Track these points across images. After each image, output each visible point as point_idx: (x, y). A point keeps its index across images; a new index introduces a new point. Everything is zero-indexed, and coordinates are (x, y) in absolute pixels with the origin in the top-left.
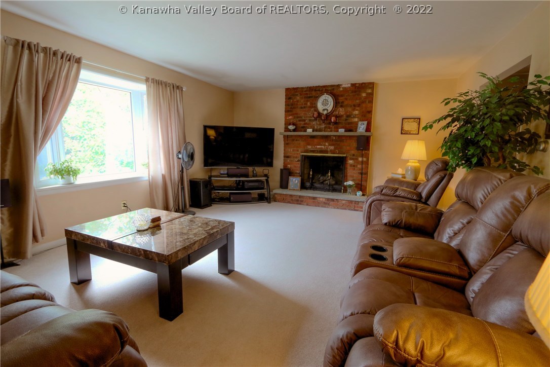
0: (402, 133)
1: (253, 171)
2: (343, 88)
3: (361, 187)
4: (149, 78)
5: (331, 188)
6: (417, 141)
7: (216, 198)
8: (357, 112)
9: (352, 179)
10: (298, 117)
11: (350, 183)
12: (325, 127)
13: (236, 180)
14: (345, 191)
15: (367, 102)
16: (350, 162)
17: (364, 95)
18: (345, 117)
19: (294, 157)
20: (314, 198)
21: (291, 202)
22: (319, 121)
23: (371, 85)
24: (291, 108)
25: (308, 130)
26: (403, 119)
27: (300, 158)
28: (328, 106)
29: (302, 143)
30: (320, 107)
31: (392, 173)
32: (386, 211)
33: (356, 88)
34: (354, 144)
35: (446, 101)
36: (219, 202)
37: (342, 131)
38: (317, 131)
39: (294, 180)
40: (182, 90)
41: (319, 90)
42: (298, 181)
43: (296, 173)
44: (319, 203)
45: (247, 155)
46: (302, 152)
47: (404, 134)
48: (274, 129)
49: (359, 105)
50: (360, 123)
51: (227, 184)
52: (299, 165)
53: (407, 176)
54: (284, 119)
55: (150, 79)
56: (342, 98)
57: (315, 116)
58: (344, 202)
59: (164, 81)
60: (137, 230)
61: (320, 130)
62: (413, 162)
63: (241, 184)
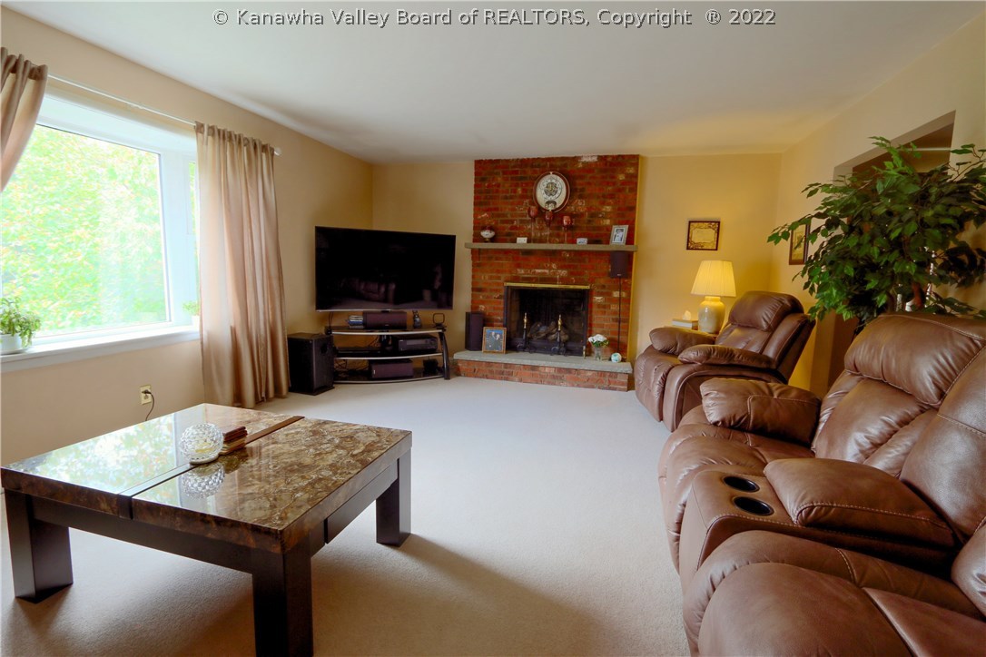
0: (688, 248)
1: (414, 317)
2: (583, 163)
3: (617, 345)
4: (202, 125)
5: (562, 349)
6: (720, 262)
7: (341, 372)
8: (608, 208)
9: (600, 330)
10: (499, 216)
11: (598, 338)
12: (551, 235)
13: (381, 336)
14: (589, 353)
15: (627, 190)
16: (598, 299)
17: (621, 177)
18: (586, 217)
19: (492, 290)
20: (534, 368)
21: (489, 375)
22: (539, 223)
23: (632, 161)
24: (486, 198)
25: (518, 239)
26: (690, 222)
27: (502, 293)
28: (557, 195)
29: (506, 263)
30: (542, 196)
31: (674, 320)
32: (712, 399)
33: (606, 164)
34: (605, 267)
35: (811, 189)
36: (345, 379)
37: (582, 242)
38: (535, 241)
39: (493, 333)
40: (273, 154)
41: (539, 166)
42: (501, 336)
43: (497, 321)
44: (542, 377)
45: (393, 286)
46: (507, 281)
47: (692, 249)
48: (455, 236)
49: (611, 196)
50: (615, 228)
51: (362, 345)
52: (502, 306)
53: (700, 324)
54: (473, 219)
55: (206, 127)
56: (581, 182)
57: (532, 213)
58: (589, 374)
59: (236, 133)
60: (192, 464)
61: (541, 241)
62: (712, 300)
63: (390, 343)
